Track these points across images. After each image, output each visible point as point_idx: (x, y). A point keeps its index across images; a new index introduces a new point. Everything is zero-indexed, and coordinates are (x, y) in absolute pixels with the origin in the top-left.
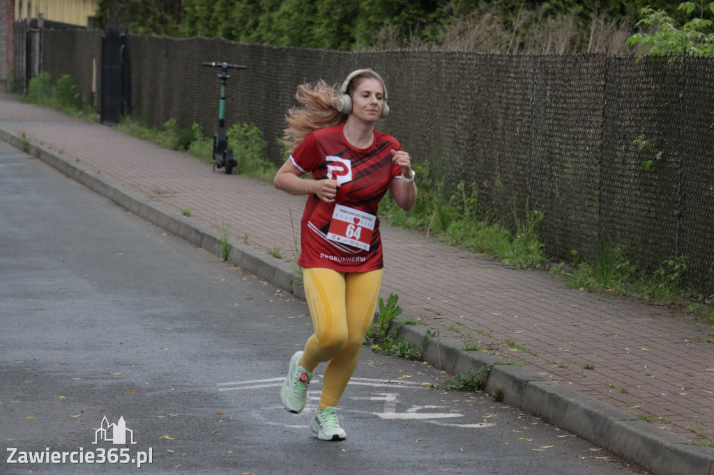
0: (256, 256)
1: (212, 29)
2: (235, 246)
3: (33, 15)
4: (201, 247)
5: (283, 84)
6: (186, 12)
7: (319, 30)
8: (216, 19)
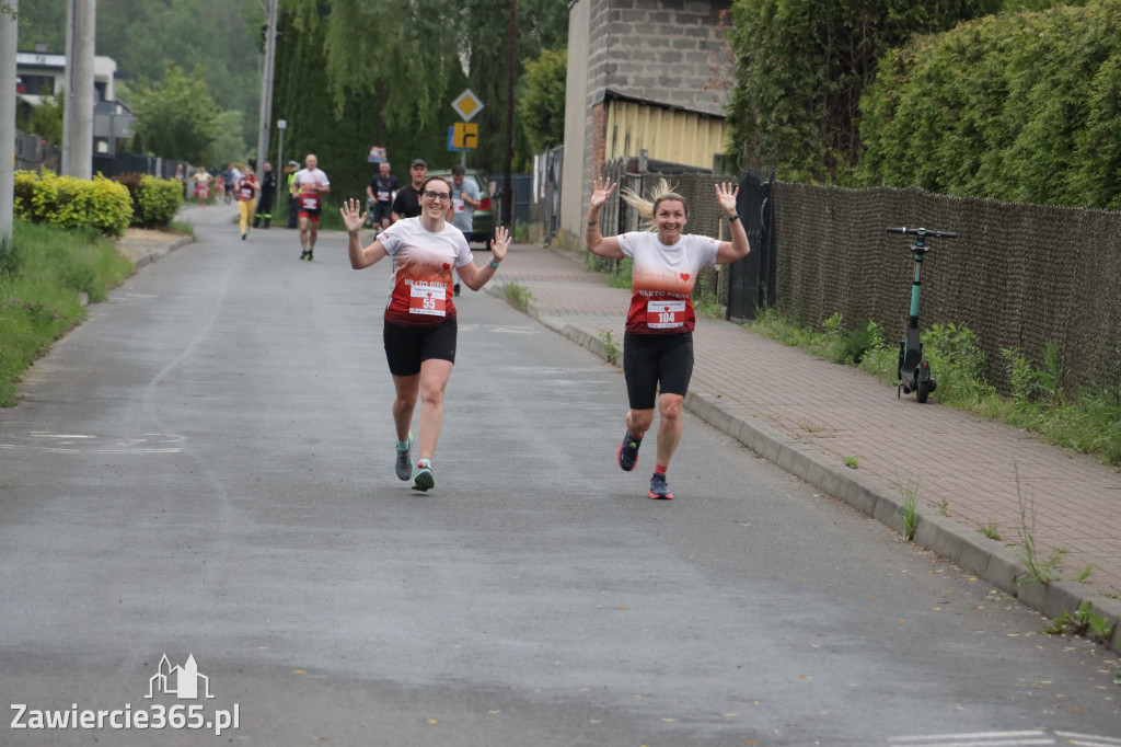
0: (959, 535)
1: (905, 174)
2: (926, 518)
3: (633, 153)
4: (872, 517)
5: (1014, 262)
6: (866, 149)
7: (1076, 177)
8: (913, 159)
